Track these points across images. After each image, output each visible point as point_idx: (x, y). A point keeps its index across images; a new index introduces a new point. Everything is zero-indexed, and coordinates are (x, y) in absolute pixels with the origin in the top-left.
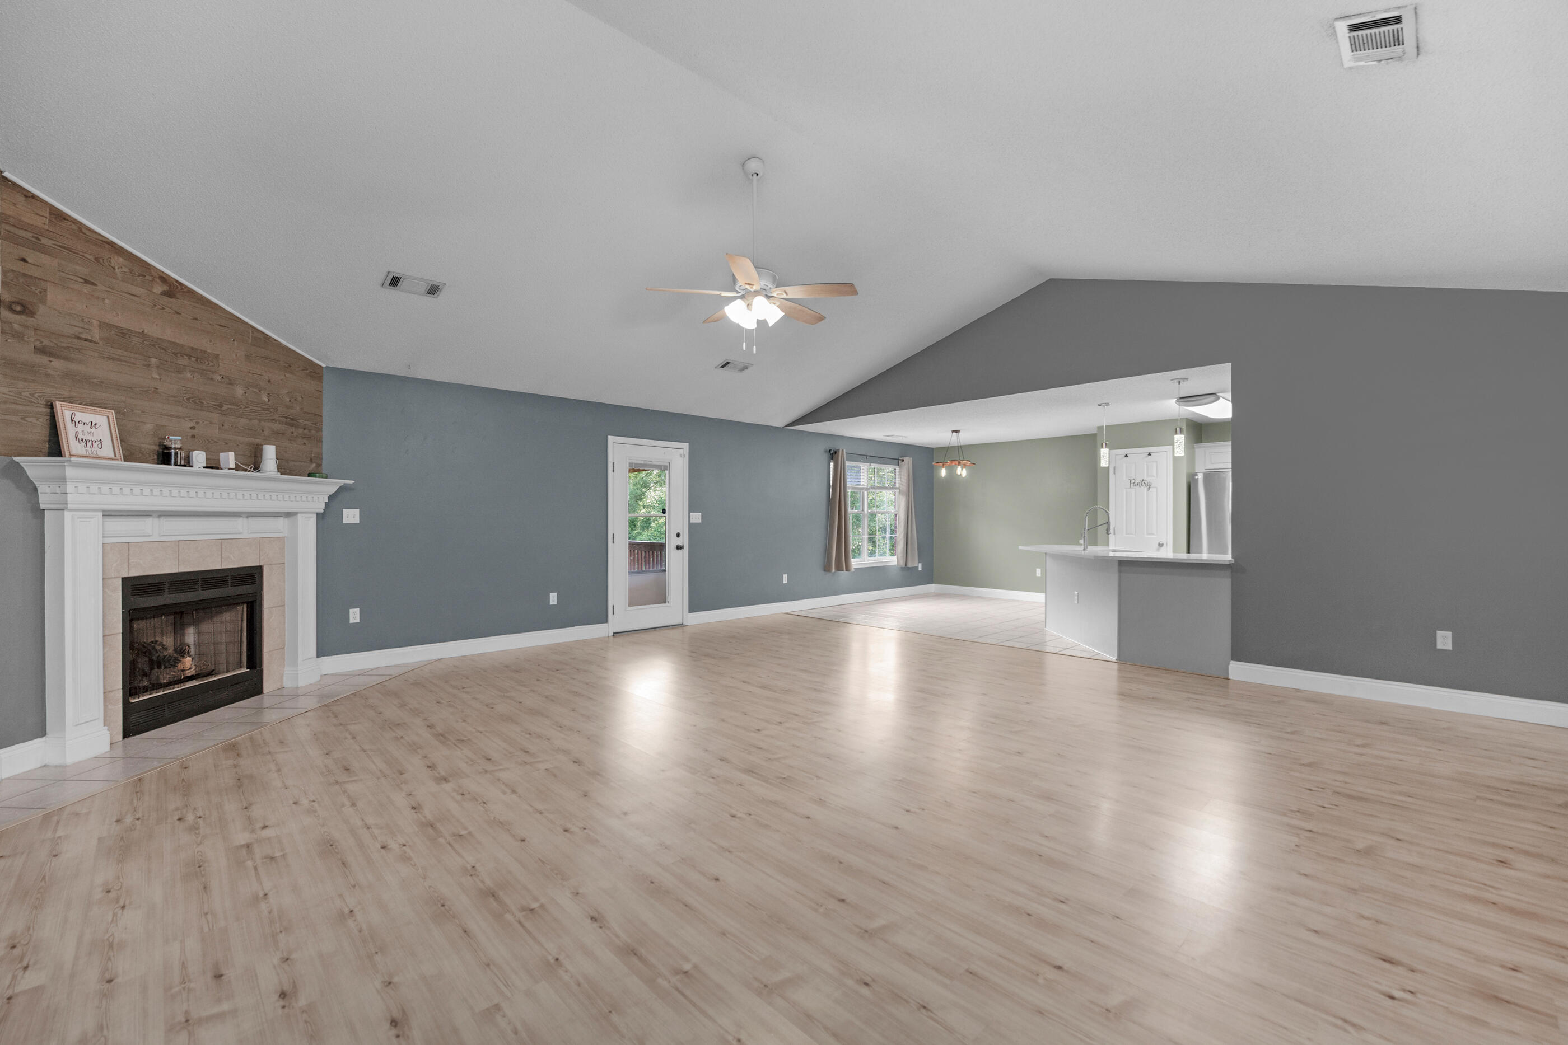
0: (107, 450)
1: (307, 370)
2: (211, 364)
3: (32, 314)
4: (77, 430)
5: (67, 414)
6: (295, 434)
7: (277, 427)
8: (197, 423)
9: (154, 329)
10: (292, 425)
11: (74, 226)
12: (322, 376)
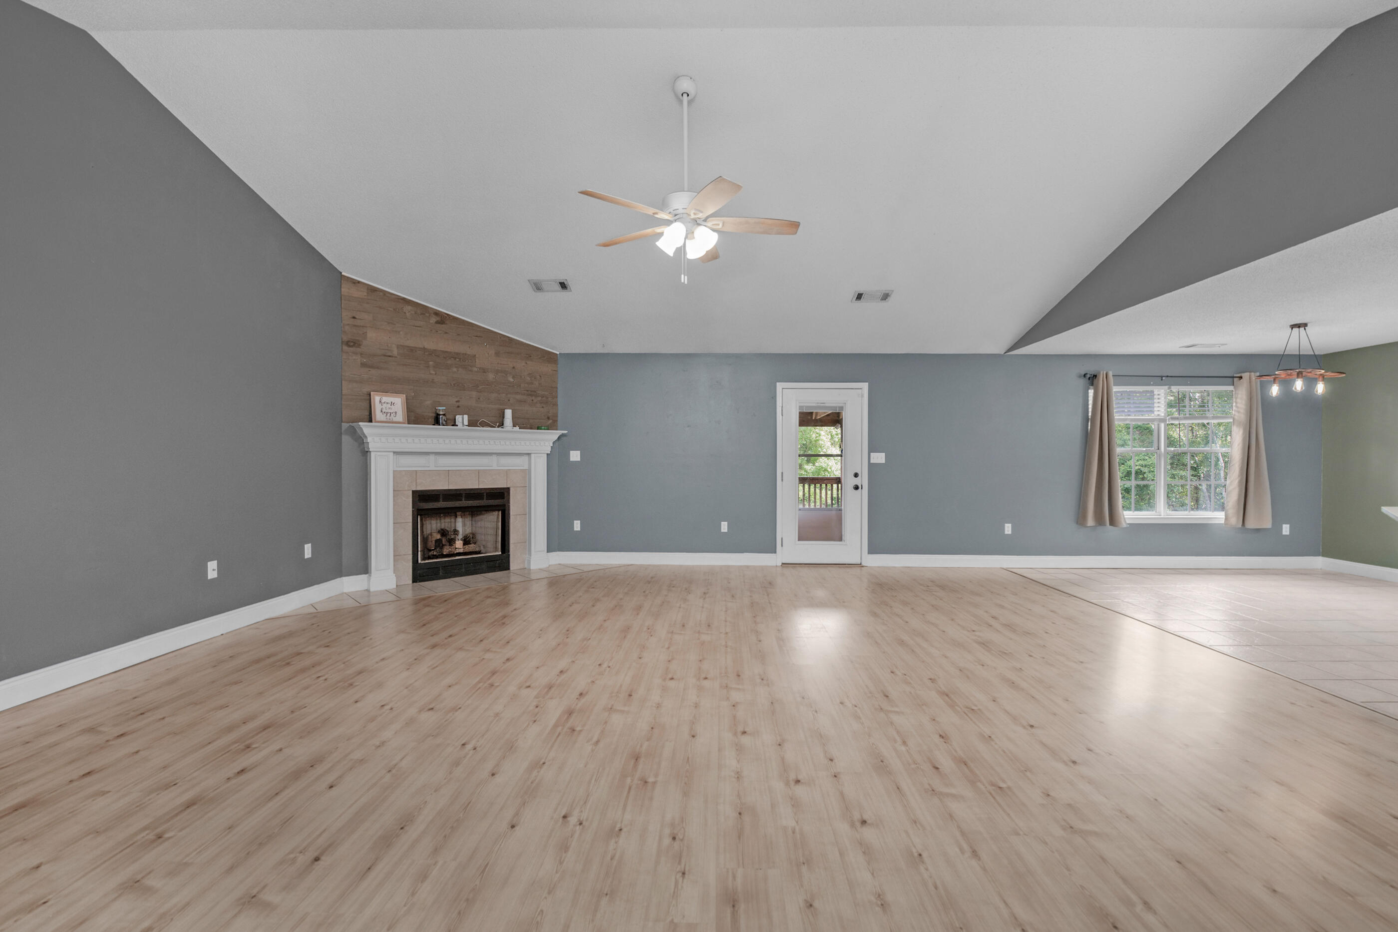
0: (400, 417)
1: (544, 357)
2: (470, 361)
3: (359, 346)
4: (382, 407)
5: (377, 399)
6: (535, 401)
7: (518, 397)
8: (461, 398)
9: (430, 344)
10: (531, 395)
11: (381, 294)
12: (557, 360)
